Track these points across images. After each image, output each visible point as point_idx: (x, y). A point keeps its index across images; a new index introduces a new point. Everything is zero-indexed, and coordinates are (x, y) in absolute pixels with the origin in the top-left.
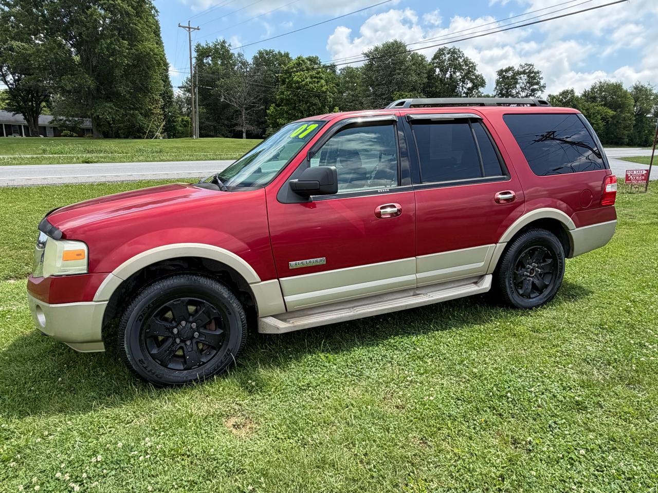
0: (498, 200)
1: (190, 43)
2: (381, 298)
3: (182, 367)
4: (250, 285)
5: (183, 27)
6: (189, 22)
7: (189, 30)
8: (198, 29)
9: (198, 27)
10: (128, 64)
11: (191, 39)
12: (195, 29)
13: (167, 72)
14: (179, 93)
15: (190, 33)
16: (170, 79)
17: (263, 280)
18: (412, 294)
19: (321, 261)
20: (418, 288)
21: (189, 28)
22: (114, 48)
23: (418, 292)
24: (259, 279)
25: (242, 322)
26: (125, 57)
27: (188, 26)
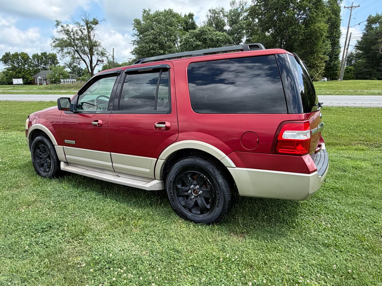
0: (156, 127)
1: (350, 17)
2: (103, 171)
3: (43, 171)
4: (55, 146)
5: (347, 8)
6: (353, 3)
7: (351, 9)
8: (359, 6)
9: (359, 5)
10: (303, 39)
11: (352, 14)
12: (356, 7)
13: (339, 39)
14: (352, 51)
15: (351, 11)
16: (340, 43)
17: (58, 145)
18: (116, 175)
19: (73, 142)
20: (120, 173)
21: (352, 7)
22: (296, 31)
23: (120, 175)
24: (57, 144)
25: (54, 160)
26: (301, 35)
27: (351, 6)
